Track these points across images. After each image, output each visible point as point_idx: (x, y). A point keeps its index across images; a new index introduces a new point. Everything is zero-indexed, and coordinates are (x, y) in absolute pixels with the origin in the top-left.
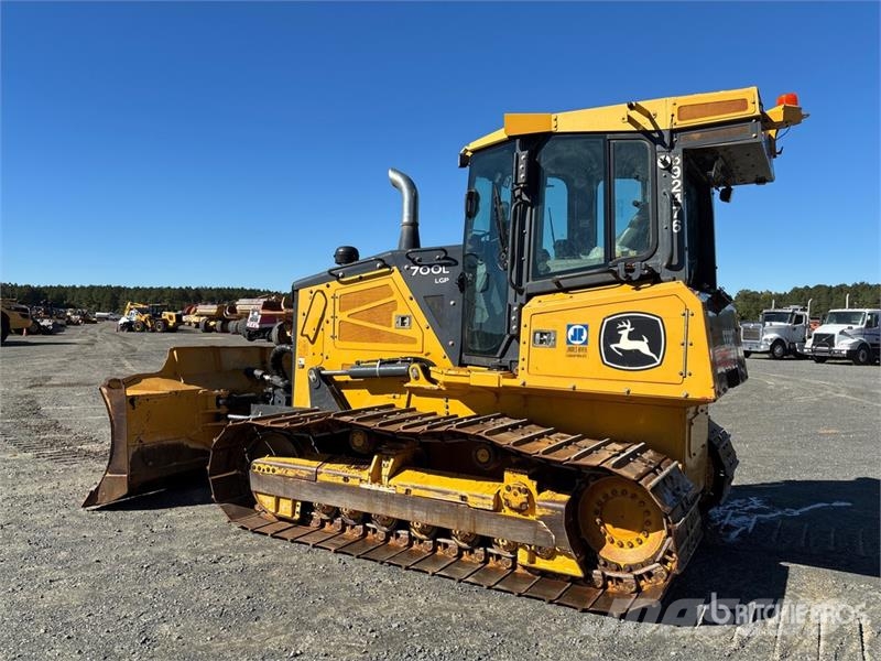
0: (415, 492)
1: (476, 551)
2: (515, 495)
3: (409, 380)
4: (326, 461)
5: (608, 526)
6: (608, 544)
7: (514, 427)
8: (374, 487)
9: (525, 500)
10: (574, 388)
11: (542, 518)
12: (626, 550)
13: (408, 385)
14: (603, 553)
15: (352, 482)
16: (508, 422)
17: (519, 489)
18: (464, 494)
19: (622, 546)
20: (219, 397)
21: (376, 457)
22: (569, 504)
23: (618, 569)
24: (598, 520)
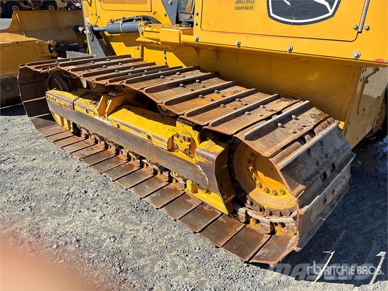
0: (122, 127)
1: (164, 173)
2: (181, 142)
3: (139, 36)
4: (81, 97)
5: (260, 174)
6: (257, 188)
7: (201, 79)
8: (101, 119)
9: (188, 148)
10: (239, 45)
11: (199, 163)
12: (271, 196)
13: (139, 39)
14: (251, 195)
15: (91, 114)
16: (198, 74)
17: (184, 138)
18: (150, 133)
19: (268, 192)
20: (50, 46)
21: (102, 97)
22: (220, 156)
23: (262, 209)
24: (251, 168)
